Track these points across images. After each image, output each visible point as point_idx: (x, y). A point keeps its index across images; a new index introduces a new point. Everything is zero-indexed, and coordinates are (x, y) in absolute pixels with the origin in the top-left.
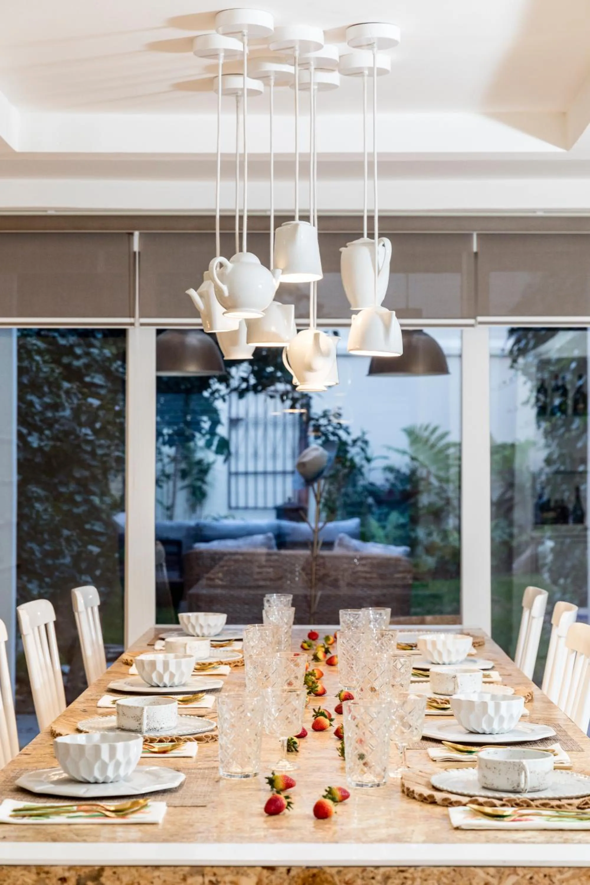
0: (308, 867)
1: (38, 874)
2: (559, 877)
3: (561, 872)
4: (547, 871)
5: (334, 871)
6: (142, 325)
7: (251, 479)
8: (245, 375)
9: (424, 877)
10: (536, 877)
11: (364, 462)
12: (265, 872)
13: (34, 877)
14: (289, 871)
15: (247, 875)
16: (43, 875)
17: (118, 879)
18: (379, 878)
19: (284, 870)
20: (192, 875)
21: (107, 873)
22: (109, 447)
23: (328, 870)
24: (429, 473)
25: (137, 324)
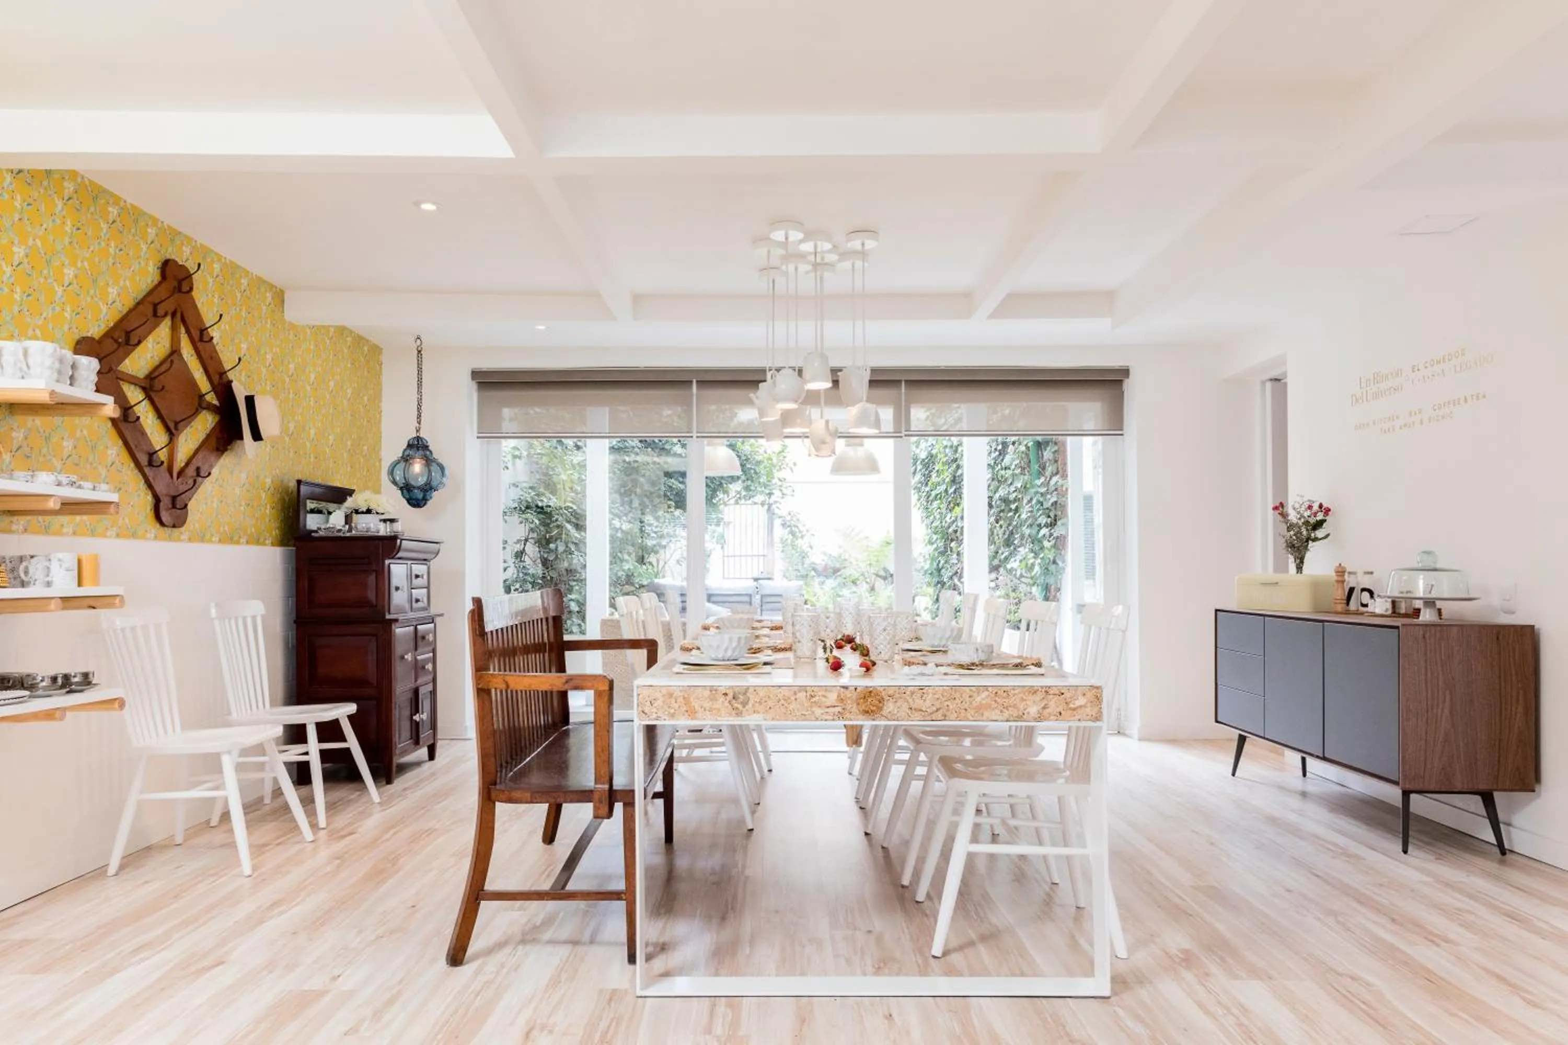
0: (867, 687)
1: (711, 691)
2: (1012, 691)
3: (1014, 690)
4: (1005, 689)
5: (882, 689)
6: (698, 437)
7: (737, 558)
8: (739, 489)
9: (934, 692)
10: (999, 692)
11: (809, 549)
12: (842, 690)
13: (708, 692)
14: (856, 689)
15: (830, 691)
16: (714, 692)
17: (757, 693)
18: (908, 693)
19: (853, 688)
20: (800, 691)
21: (751, 690)
22: (661, 527)
23: (879, 688)
24: (850, 556)
25: (694, 437)
